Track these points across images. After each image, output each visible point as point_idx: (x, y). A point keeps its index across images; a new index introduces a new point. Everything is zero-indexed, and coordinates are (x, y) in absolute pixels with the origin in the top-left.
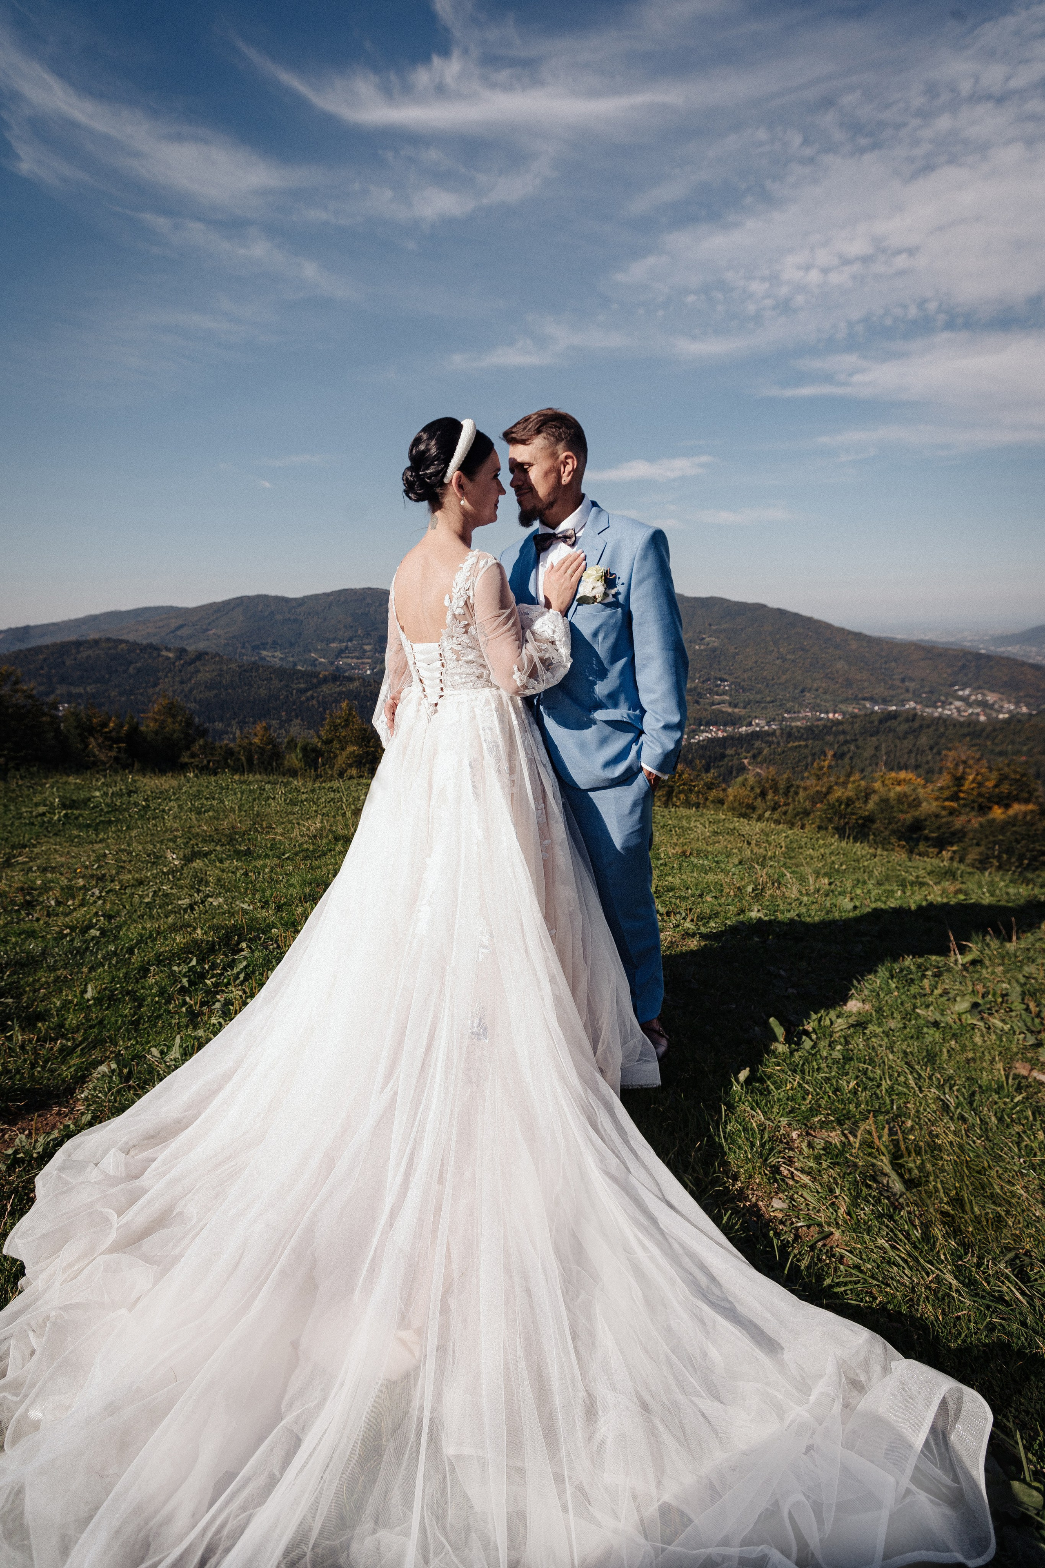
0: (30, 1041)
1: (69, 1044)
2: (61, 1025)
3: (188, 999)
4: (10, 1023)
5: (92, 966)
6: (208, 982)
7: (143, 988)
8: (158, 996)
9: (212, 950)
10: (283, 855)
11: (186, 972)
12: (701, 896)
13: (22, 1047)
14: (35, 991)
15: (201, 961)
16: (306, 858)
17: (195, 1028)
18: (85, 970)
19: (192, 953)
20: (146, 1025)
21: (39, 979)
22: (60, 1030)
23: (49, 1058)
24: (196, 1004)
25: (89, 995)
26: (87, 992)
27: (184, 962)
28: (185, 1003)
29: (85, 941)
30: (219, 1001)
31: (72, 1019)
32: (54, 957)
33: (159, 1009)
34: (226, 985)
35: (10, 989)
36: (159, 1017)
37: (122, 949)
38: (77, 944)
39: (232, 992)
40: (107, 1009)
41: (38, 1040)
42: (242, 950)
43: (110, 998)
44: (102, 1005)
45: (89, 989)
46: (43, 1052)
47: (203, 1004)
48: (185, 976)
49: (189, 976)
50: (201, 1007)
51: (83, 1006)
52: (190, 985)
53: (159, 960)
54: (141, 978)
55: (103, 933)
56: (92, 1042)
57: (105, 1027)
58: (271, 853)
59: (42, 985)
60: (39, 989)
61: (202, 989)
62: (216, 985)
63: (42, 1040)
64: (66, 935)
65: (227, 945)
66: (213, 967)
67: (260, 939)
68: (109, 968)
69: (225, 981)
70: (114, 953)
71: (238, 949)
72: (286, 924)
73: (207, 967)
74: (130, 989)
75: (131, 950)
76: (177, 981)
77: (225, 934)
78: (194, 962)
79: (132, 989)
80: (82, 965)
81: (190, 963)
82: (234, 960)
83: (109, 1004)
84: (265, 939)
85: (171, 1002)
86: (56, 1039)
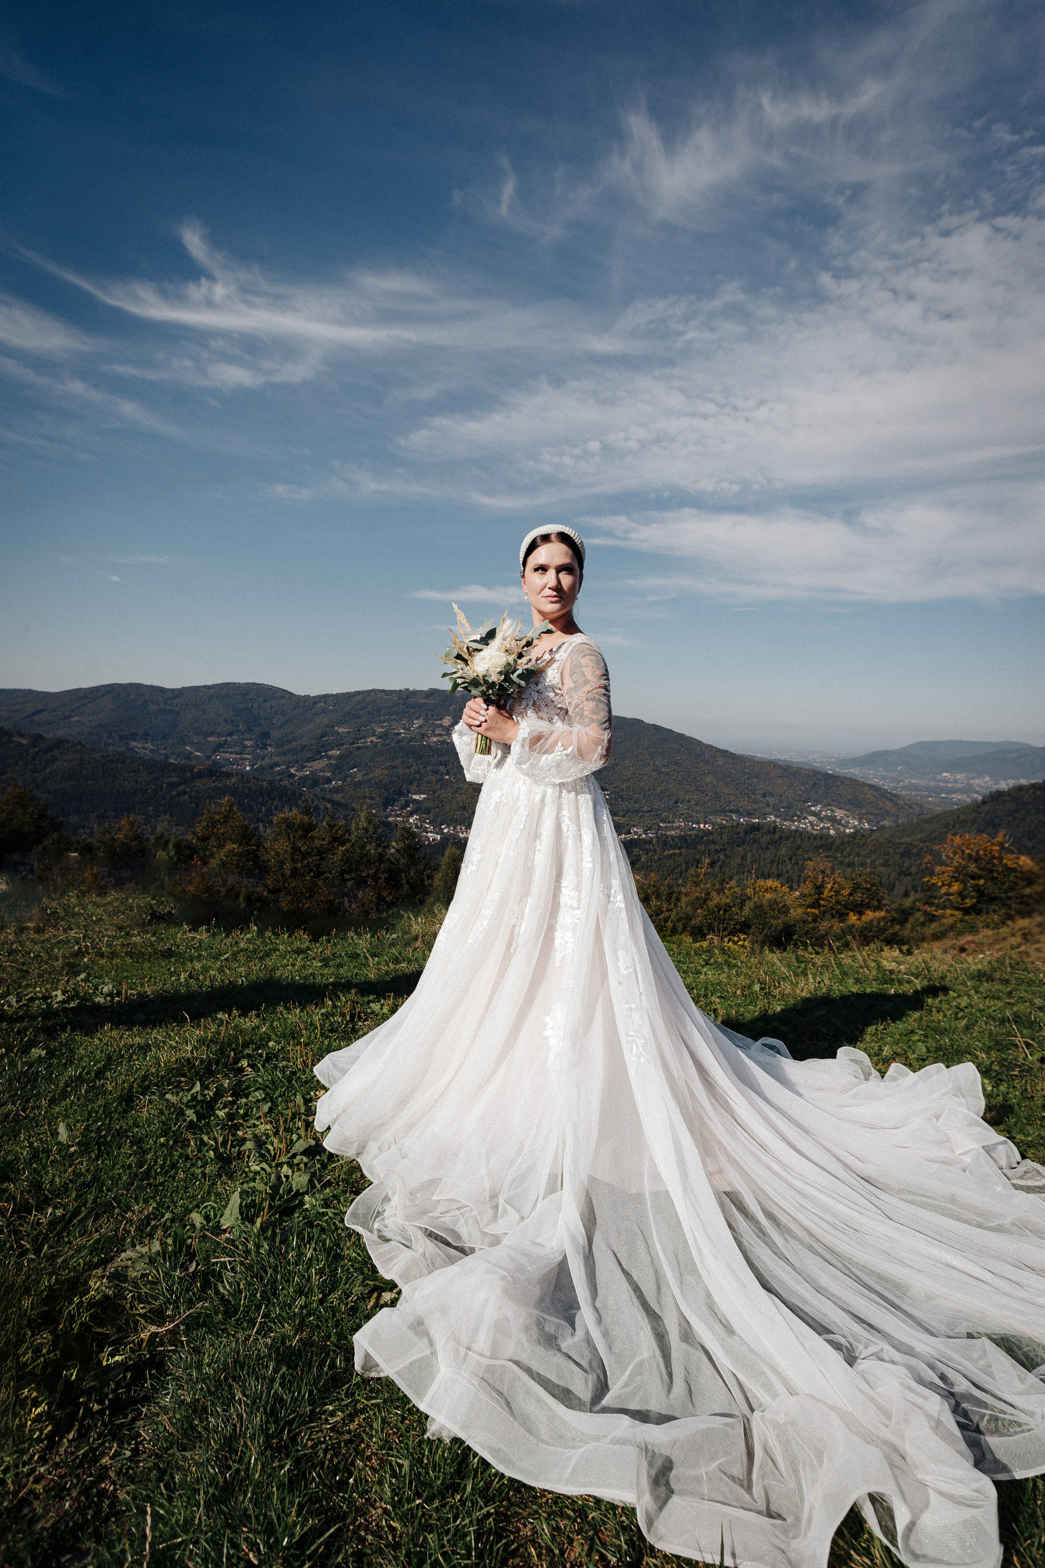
1: (60, 1213)
2: (37, 1186)
3: (206, 1138)
5: (52, 1097)
6: (220, 1114)
7: (136, 1125)
8: (162, 1135)
9: (211, 1071)
11: (189, 1101)
16: (249, 958)
18: (44, 1103)
19: (187, 1076)
20: (161, 1179)
22: (41, 1195)
24: (222, 1145)
25: (64, 1136)
26: (58, 1134)
29: (31, 1066)
31: (53, 1177)
33: (171, 1155)
34: (245, 1116)
39: (255, 1126)
42: (244, 1070)
43: (98, 1141)
44: (89, 1153)
45: (62, 1129)
46: (25, 1228)
47: (231, 1144)
48: (188, 1107)
49: (194, 1107)
50: (229, 1148)
51: (63, 1156)
52: (199, 1120)
53: (144, 1086)
54: (128, 1111)
55: (50, 1052)
56: (94, 1209)
57: (104, 1184)
61: (218, 1125)
62: (231, 1116)
65: (227, 1063)
66: (220, 1093)
67: (261, 1056)
68: (78, 1099)
69: (241, 1112)
70: (80, 1079)
71: (238, 1068)
72: (284, 1036)
73: (211, 1094)
74: (118, 1127)
75: (100, 1074)
76: (181, 1113)
77: (219, 1049)
78: (197, 1087)
79: (121, 1127)
80: (38, 1096)
81: (191, 1089)
82: (240, 1083)
83: (99, 1150)
84: (267, 1054)
85: (185, 1143)
86: (40, 1209)
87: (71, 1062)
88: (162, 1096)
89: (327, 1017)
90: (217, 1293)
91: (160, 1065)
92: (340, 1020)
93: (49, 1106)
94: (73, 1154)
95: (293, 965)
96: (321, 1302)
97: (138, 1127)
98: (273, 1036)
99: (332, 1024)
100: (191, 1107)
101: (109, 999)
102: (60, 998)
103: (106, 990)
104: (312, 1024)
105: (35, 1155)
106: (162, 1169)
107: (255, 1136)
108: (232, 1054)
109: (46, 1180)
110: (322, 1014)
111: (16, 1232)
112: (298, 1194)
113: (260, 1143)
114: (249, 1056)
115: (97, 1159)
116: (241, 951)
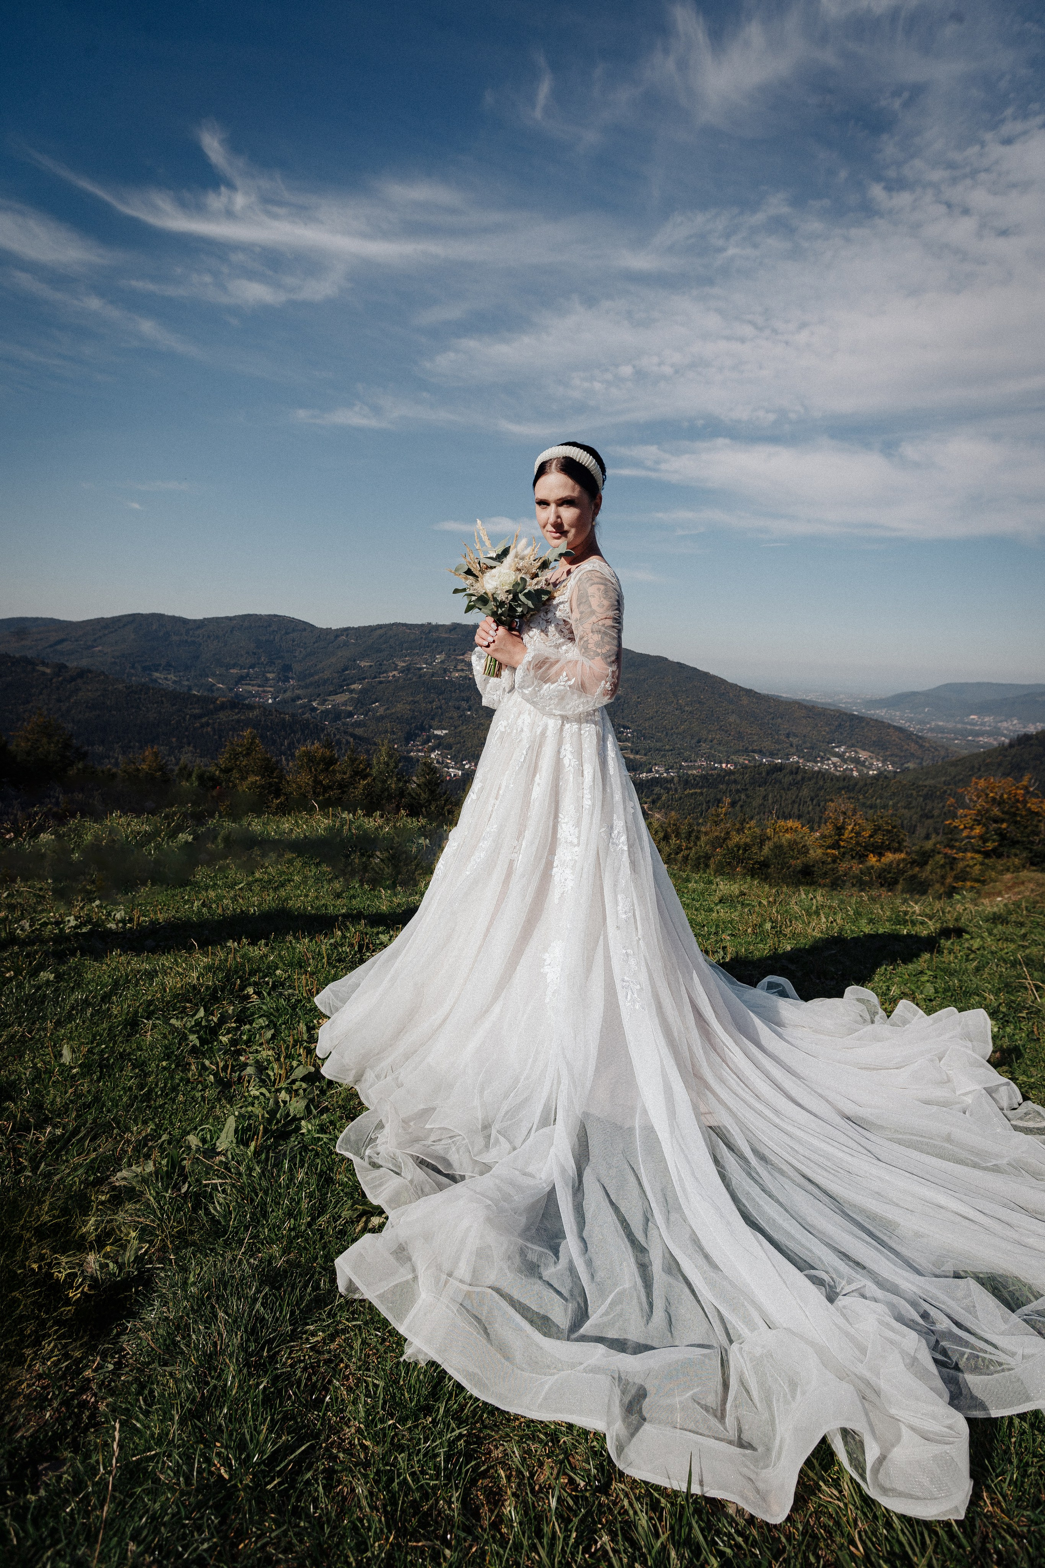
1: (59, 1132)
2: (38, 1106)
3: (207, 1063)
5: (59, 1020)
6: (224, 1039)
7: (139, 1048)
8: (164, 1059)
9: (214, 998)
11: (192, 1027)
15: (208, 1011)
16: (263, 889)
18: (50, 1025)
19: (192, 1001)
20: (161, 1101)
22: (41, 1114)
23: (37, 1155)
24: (223, 1069)
25: (68, 1058)
26: (61, 1055)
27: (183, 1013)
28: (204, 1068)
29: (38, 988)
31: (54, 1097)
33: (172, 1078)
34: (248, 1042)
37: (93, 997)
38: (28, 990)
39: (258, 1052)
41: (13, 1128)
42: (250, 997)
43: (101, 1064)
44: (91, 1075)
45: (66, 1051)
46: (24, 1146)
48: (192, 1031)
49: (197, 1032)
51: (66, 1077)
52: (202, 1044)
53: (149, 1010)
54: (132, 1035)
56: (93, 1128)
57: (104, 1105)
61: (220, 1050)
62: (234, 1042)
63: (23, 1127)
64: (11, 979)
65: (231, 991)
67: (267, 983)
68: (84, 1022)
69: (245, 1037)
70: (86, 1003)
71: (244, 995)
72: (291, 965)
73: (215, 1019)
74: (121, 1050)
75: (106, 998)
76: (184, 1038)
77: (225, 977)
78: (201, 1013)
79: (124, 1050)
80: (44, 1019)
81: (195, 1015)
82: (244, 1010)
83: (101, 1072)
84: (273, 983)
85: (186, 1068)
86: (40, 1127)
87: (78, 985)
88: (166, 1021)
89: (336, 947)
90: (207, 1213)
91: (165, 991)
92: (348, 950)
93: (55, 1028)
94: (75, 1075)
95: (306, 896)
96: (309, 1225)
97: (141, 1050)
98: (281, 965)
99: (339, 954)
100: (194, 1032)
101: (120, 925)
102: (73, 923)
103: (118, 916)
104: (319, 954)
105: (38, 1076)
106: (162, 1092)
107: (257, 1062)
108: (238, 981)
109: (48, 1100)
111: (15, 1150)
112: (294, 1119)
113: (261, 1068)
114: (255, 984)
115: (99, 1080)
116: (256, 881)
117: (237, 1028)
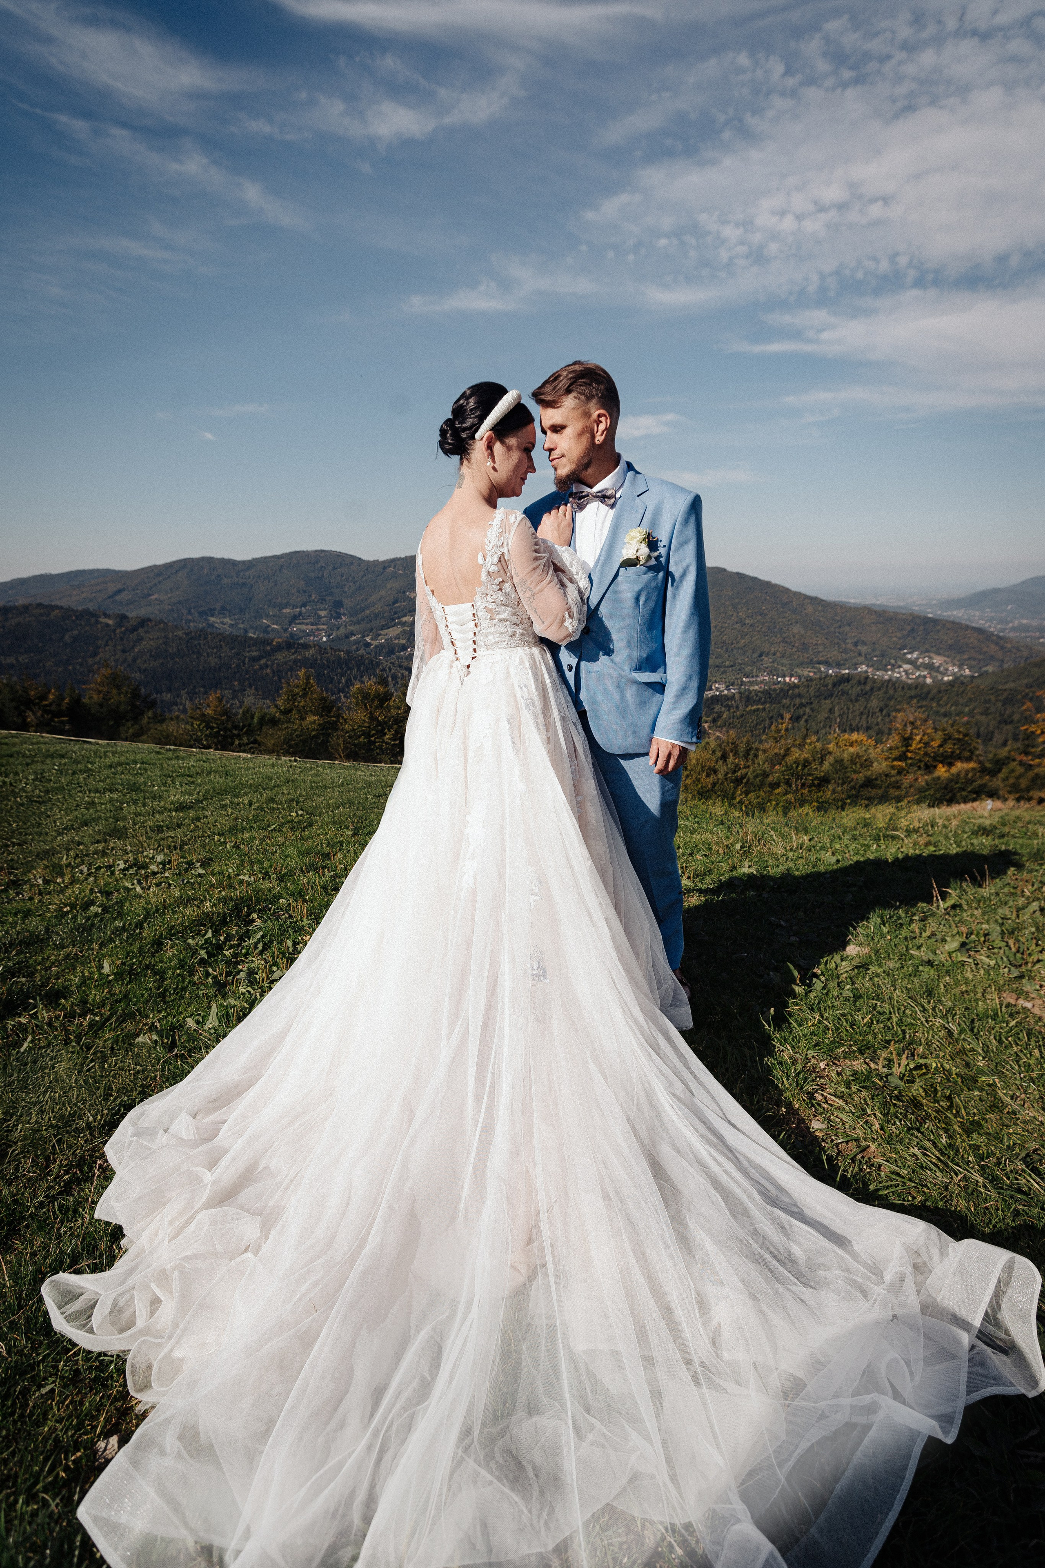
0: (57, 1017)
1: (97, 1019)
2: (84, 1002)
3: (210, 970)
4: (31, 1001)
5: (103, 942)
6: (227, 953)
7: (161, 961)
8: (178, 968)
9: (224, 922)
10: (269, 826)
11: (202, 945)
12: (691, 854)
13: (50, 1024)
14: (46, 970)
15: (216, 932)
16: (292, 829)
17: (224, 997)
18: (96, 946)
19: (204, 925)
20: (173, 997)
21: (48, 957)
22: (85, 1007)
23: (80, 1033)
24: (221, 974)
25: (106, 969)
26: (103, 967)
27: (197, 934)
28: (208, 974)
29: (88, 919)
30: (241, 971)
31: (95, 996)
32: (58, 934)
33: (183, 981)
34: (246, 955)
35: (20, 969)
36: (184, 989)
37: (130, 924)
38: (81, 920)
39: (253, 962)
40: (129, 982)
41: (65, 1016)
42: (253, 921)
43: (131, 972)
44: (123, 980)
45: (106, 965)
46: (72, 1028)
47: (228, 974)
48: (202, 948)
49: (206, 948)
50: (226, 977)
51: (104, 982)
52: (209, 957)
53: (172, 933)
54: (157, 952)
55: (105, 910)
56: (121, 1016)
57: (131, 1001)
58: (255, 825)
59: (53, 963)
60: (50, 967)
61: (222, 961)
62: (235, 955)
63: (71, 1015)
64: (67, 913)
65: (238, 916)
66: (229, 938)
67: (270, 909)
68: (121, 943)
69: (244, 951)
70: (124, 929)
71: (250, 919)
72: (293, 894)
73: (222, 938)
74: (148, 963)
75: (140, 925)
76: (195, 953)
77: (234, 905)
78: (210, 934)
79: (150, 963)
80: (91, 941)
81: (205, 935)
82: (246, 930)
83: (130, 978)
84: (276, 909)
85: (193, 974)
86: (83, 1015)
87: (119, 916)
88: (184, 941)
91: (184, 918)
94: (111, 981)
98: (285, 895)
100: (204, 949)
101: (161, 866)
102: (122, 866)
103: (159, 860)
104: (318, 884)
105: (84, 981)
108: (246, 909)
109: (90, 998)
110: (331, 876)
111: (67, 1031)
113: (251, 973)
114: (260, 910)
117: (239, 945)
